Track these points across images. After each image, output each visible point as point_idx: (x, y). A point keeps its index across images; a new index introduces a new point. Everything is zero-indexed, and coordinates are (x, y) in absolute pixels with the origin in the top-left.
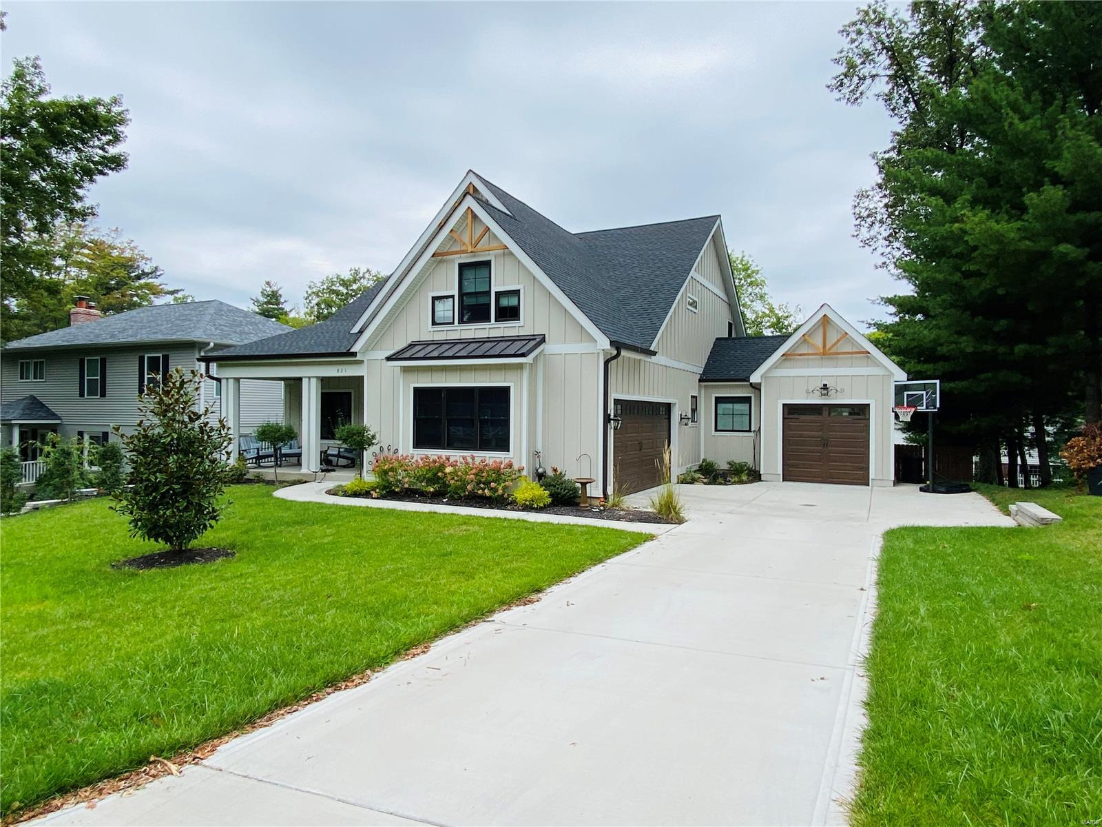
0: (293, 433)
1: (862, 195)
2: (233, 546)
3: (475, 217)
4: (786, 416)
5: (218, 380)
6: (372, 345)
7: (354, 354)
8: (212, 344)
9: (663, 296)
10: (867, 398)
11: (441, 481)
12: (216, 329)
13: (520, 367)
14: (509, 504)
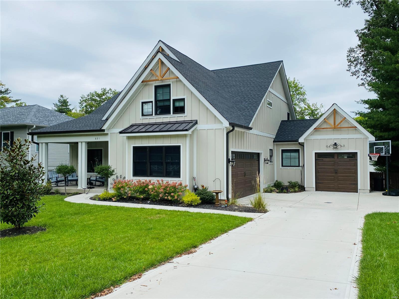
0: (74, 169)
1: (351, 51)
2: (45, 225)
3: (162, 63)
4: (316, 159)
5: (38, 144)
6: (113, 126)
7: (104, 130)
8: (35, 126)
9: (255, 100)
10: (356, 150)
11: (147, 193)
12: (37, 119)
13: (185, 136)
14: (180, 203)
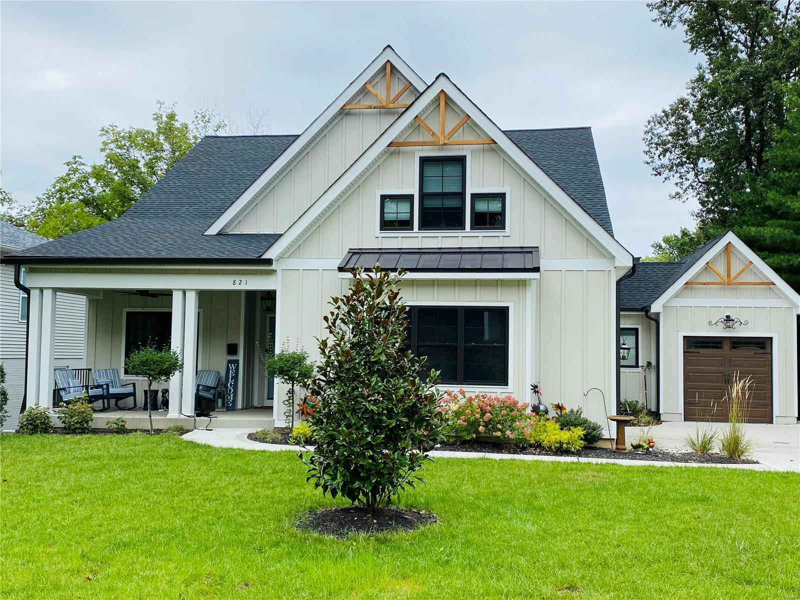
3: (448, 101)
4: (685, 350)
5: (27, 291)
7: (269, 262)
10: (770, 331)
13: (523, 283)
